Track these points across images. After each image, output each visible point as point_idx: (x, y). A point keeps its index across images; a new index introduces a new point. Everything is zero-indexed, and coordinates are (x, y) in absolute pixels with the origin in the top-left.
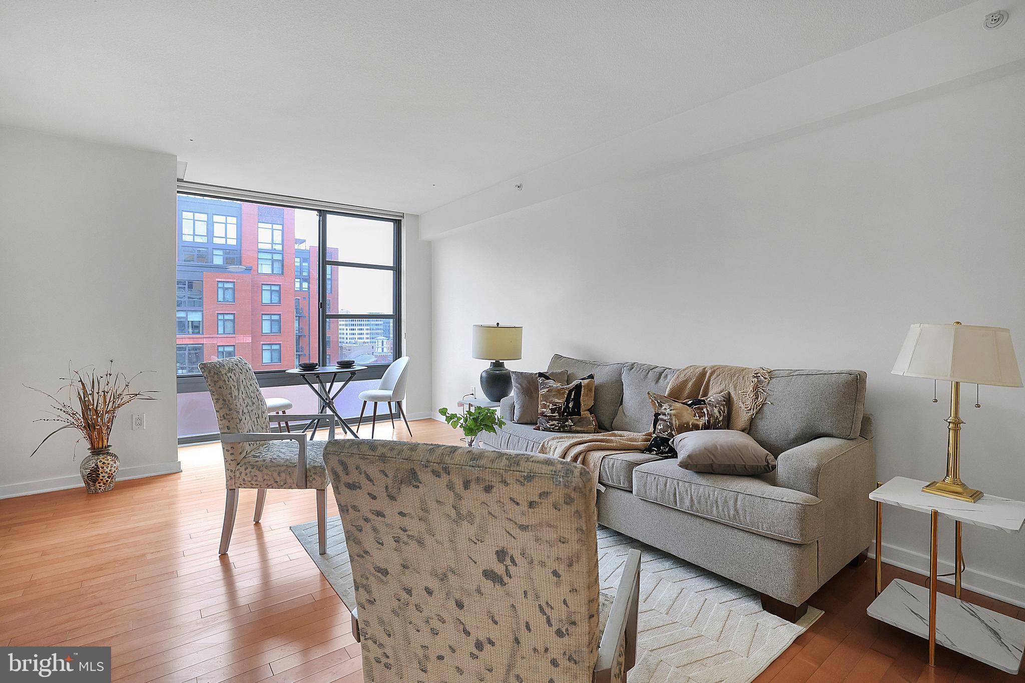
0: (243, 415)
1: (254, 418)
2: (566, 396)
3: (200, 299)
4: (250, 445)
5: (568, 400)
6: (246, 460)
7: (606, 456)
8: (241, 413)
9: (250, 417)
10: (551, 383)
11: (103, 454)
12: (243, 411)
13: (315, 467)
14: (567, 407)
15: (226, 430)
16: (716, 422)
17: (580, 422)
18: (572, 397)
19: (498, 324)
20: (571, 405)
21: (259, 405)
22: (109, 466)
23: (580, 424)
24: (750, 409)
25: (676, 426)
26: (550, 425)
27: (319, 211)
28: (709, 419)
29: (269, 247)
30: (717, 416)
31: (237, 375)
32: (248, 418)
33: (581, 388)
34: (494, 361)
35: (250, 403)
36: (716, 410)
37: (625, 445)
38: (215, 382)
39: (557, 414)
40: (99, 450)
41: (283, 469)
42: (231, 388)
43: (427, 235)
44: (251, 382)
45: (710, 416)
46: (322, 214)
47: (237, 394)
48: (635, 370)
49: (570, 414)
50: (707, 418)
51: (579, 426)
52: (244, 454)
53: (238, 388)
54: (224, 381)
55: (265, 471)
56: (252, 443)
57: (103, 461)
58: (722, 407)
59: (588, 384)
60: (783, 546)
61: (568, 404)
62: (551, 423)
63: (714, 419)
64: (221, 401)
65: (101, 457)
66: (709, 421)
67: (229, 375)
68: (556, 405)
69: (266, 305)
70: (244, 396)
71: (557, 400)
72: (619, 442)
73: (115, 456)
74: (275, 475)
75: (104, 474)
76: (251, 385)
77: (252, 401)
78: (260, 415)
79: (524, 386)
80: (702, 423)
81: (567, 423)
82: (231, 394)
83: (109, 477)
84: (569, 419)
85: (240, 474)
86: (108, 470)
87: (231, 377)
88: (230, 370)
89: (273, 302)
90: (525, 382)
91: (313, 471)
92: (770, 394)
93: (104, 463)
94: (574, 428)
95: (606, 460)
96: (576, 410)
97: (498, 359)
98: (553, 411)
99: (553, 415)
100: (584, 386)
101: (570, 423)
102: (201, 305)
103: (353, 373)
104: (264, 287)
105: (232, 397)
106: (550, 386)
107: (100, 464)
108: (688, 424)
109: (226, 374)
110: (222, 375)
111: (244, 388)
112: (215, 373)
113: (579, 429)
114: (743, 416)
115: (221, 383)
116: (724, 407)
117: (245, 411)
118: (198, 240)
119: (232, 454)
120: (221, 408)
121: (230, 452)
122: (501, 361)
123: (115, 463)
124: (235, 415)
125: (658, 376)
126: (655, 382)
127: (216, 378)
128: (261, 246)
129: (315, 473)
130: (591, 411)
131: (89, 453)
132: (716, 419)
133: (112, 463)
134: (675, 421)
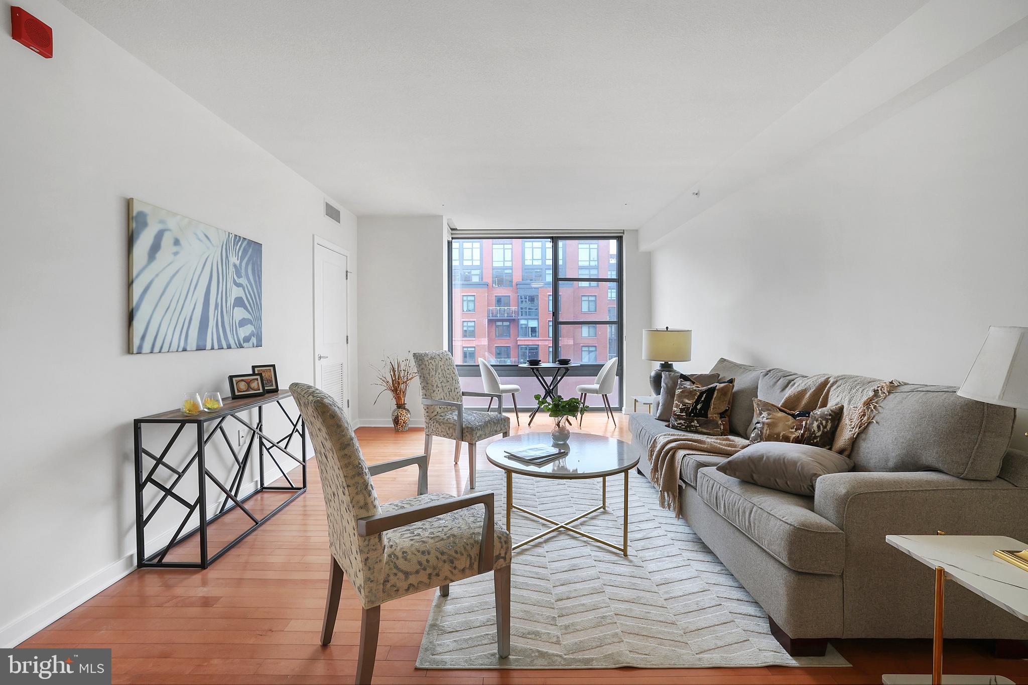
0: (436, 388)
1: (446, 391)
2: (696, 397)
3: (537, 309)
4: (440, 408)
5: (697, 402)
6: (435, 417)
7: (687, 454)
8: (435, 387)
9: (443, 389)
10: (688, 385)
11: (402, 408)
12: (437, 386)
13: (468, 427)
14: (695, 408)
15: (424, 397)
16: (811, 436)
17: (706, 424)
18: (703, 399)
19: (667, 328)
20: (699, 407)
21: (453, 383)
22: (404, 416)
23: (705, 426)
24: (853, 428)
25: (765, 435)
26: (677, 424)
27: (552, 238)
28: (804, 432)
29: (587, 264)
30: (814, 431)
31: (437, 362)
32: (441, 390)
33: (714, 391)
34: (663, 363)
35: (445, 381)
36: (815, 424)
37: (716, 448)
38: (420, 365)
39: (684, 414)
40: (400, 406)
41: (452, 425)
42: (430, 369)
43: (644, 247)
44: (449, 367)
45: (807, 429)
46: (555, 240)
47: (434, 374)
48: (770, 376)
49: (696, 415)
50: (802, 432)
51: (705, 428)
52: (436, 413)
53: (436, 370)
54: (426, 365)
55: (442, 426)
56: (443, 407)
57: (401, 412)
58: (824, 422)
59: (723, 388)
60: (782, 569)
61: (697, 405)
62: (679, 422)
63: (810, 434)
64: (422, 378)
65: (400, 410)
66: (803, 435)
67: (429, 361)
68: (685, 406)
69: (585, 313)
70: (440, 376)
71: (687, 401)
72: (711, 444)
73: (408, 410)
74: (447, 429)
75: (401, 421)
76: (448, 369)
77: (447, 380)
78: (453, 390)
79: (669, 385)
80: (794, 436)
81: (693, 424)
82: (429, 374)
83: (404, 423)
84: (696, 420)
85: (431, 425)
86: (403, 418)
87: (431, 363)
88: (432, 358)
89: (591, 310)
90: (671, 382)
91: (466, 430)
92: (880, 411)
93: (401, 414)
94: (700, 429)
95: (685, 458)
96: (704, 412)
97: (666, 360)
98: (682, 410)
99: (682, 414)
100: (718, 390)
101: (695, 423)
102: (537, 315)
103: (567, 369)
104: (584, 298)
105: (430, 375)
106: (685, 387)
107: (399, 414)
108: (778, 435)
109: (427, 361)
110: (425, 361)
111: (442, 370)
112: (420, 360)
113: (705, 430)
114: (846, 434)
115: (423, 366)
116: (827, 422)
117: (439, 385)
118: (536, 263)
119: (427, 412)
120: (422, 382)
121: (426, 411)
122: (669, 363)
123: (407, 415)
124: (430, 387)
125: (786, 383)
126: (780, 390)
127: (420, 363)
128: (581, 264)
129: (467, 432)
130: (722, 415)
131: (395, 407)
132: (812, 434)
133: (405, 414)
134: (766, 430)
